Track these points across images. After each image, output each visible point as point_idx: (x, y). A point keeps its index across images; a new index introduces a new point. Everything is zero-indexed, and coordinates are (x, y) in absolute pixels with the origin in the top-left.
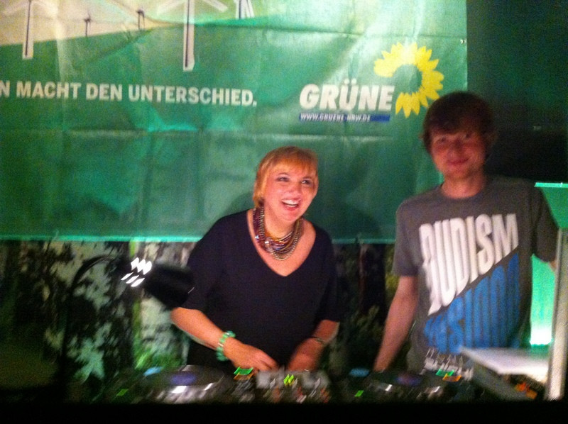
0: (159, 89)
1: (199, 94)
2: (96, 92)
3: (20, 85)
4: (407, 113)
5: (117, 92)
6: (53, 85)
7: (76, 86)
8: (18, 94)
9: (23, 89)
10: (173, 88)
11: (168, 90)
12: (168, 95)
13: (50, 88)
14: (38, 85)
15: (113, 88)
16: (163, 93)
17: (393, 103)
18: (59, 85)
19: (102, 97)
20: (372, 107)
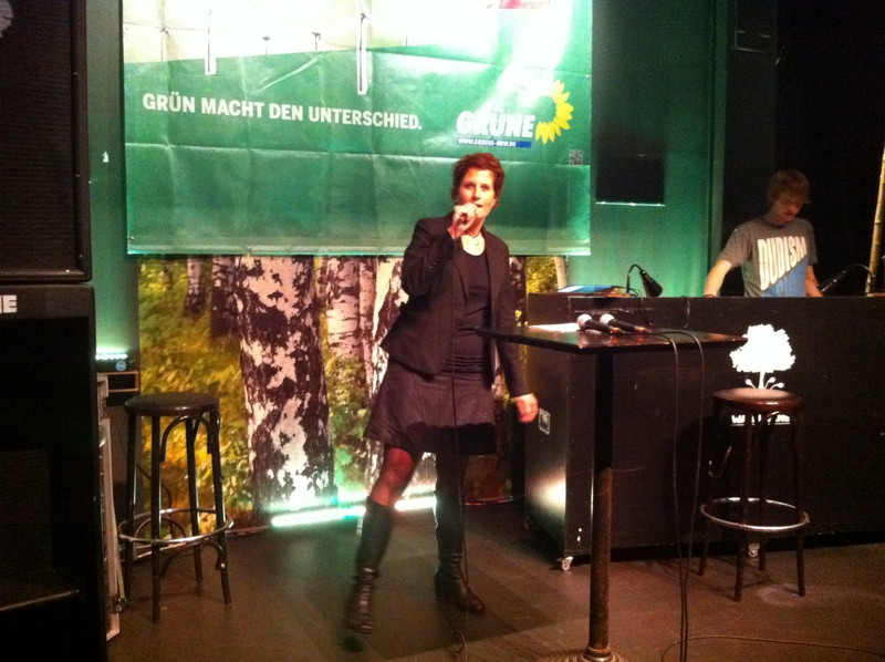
0: (337, 111)
1: (371, 117)
2: (279, 112)
3: (204, 101)
4: (545, 141)
5: (298, 113)
6: (238, 104)
7: (260, 105)
8: (203, 112)
9: (208, 106)
10: (349, 111)
11: (345, 111)
12: (345, 117)
13: (235, 105)
14: (223, 102)
15: (294, 107)
16: (341, 115)
17: (534, 131)
18: (244, 103)
19: (284, 117)
20: (517, 135)
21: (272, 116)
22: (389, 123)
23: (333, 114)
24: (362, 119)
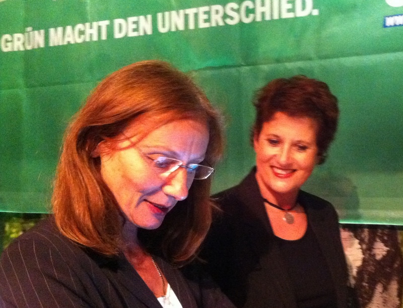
0: (191, 12)
1: (238, 10)
2: (125, 28)
3: (53, 31)
5: (146, 25)
8: (52, 44)
9: (57, 37)
10: (208, 9)
12: (202, 17)
13: (79, 30)
14: (68, 29)
15: (142, 19)
18: (88, 25)
19: (132, 34)
21: (118, 35)
22: (263, 14)
23: (186, 16)
24: (225, 16)
